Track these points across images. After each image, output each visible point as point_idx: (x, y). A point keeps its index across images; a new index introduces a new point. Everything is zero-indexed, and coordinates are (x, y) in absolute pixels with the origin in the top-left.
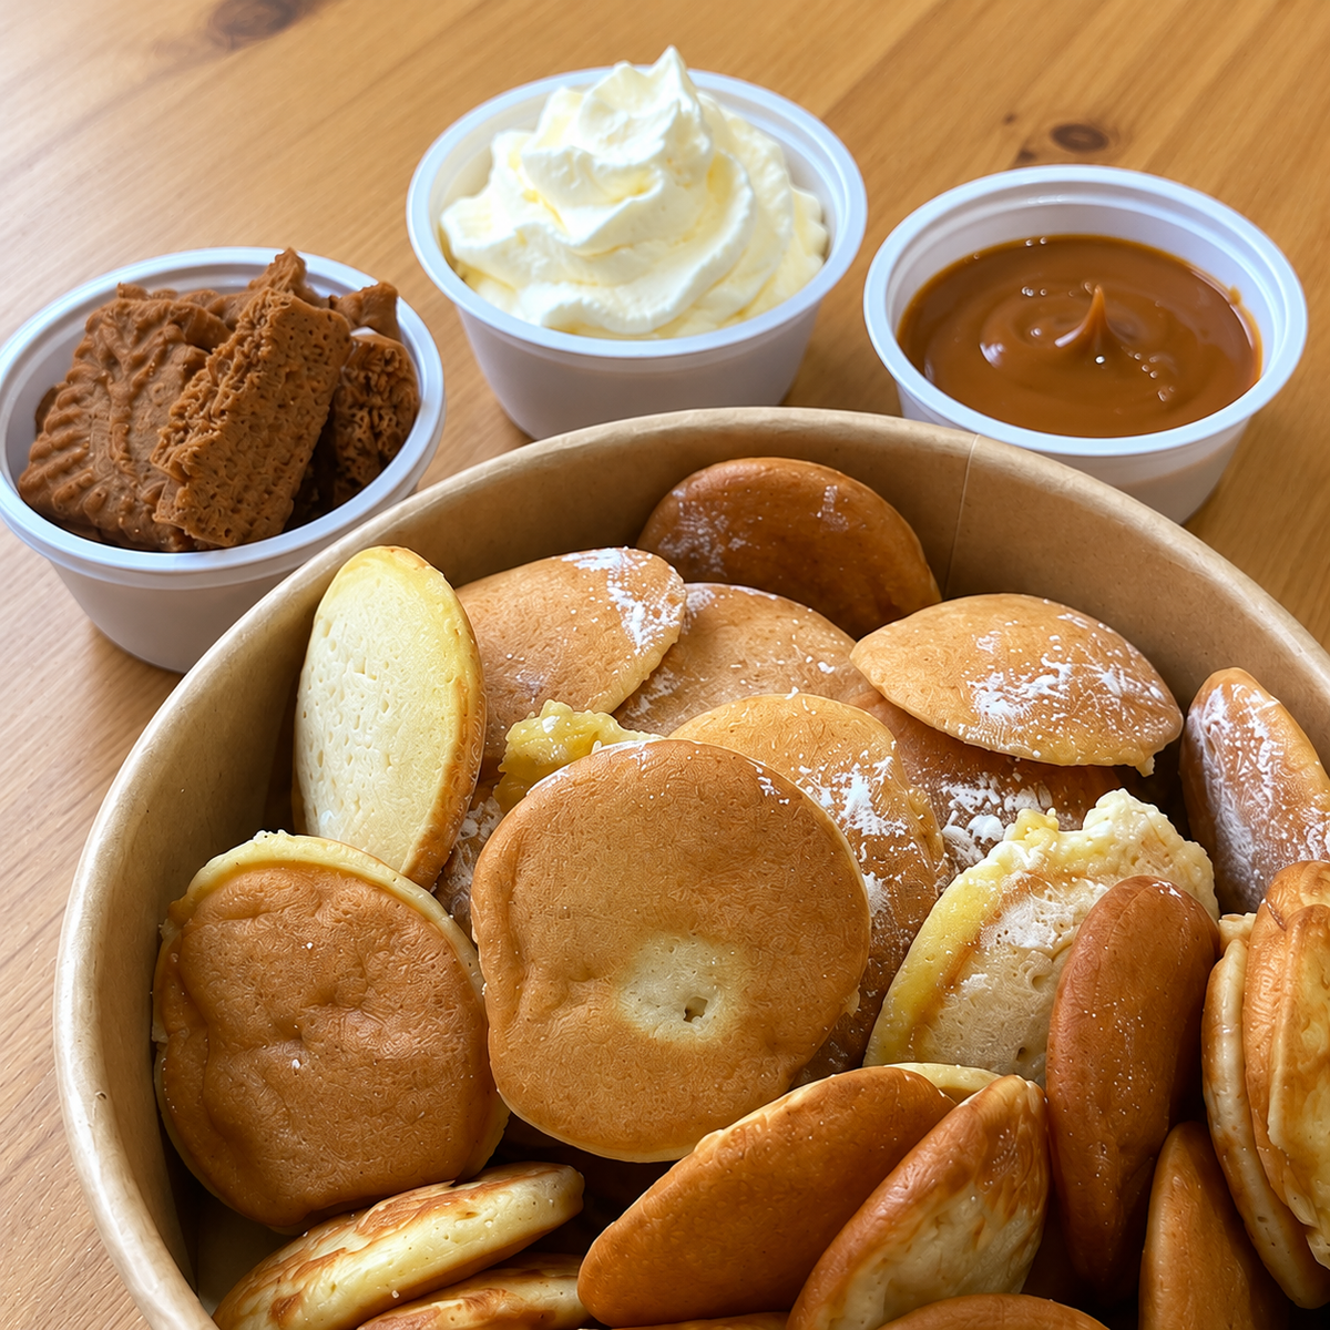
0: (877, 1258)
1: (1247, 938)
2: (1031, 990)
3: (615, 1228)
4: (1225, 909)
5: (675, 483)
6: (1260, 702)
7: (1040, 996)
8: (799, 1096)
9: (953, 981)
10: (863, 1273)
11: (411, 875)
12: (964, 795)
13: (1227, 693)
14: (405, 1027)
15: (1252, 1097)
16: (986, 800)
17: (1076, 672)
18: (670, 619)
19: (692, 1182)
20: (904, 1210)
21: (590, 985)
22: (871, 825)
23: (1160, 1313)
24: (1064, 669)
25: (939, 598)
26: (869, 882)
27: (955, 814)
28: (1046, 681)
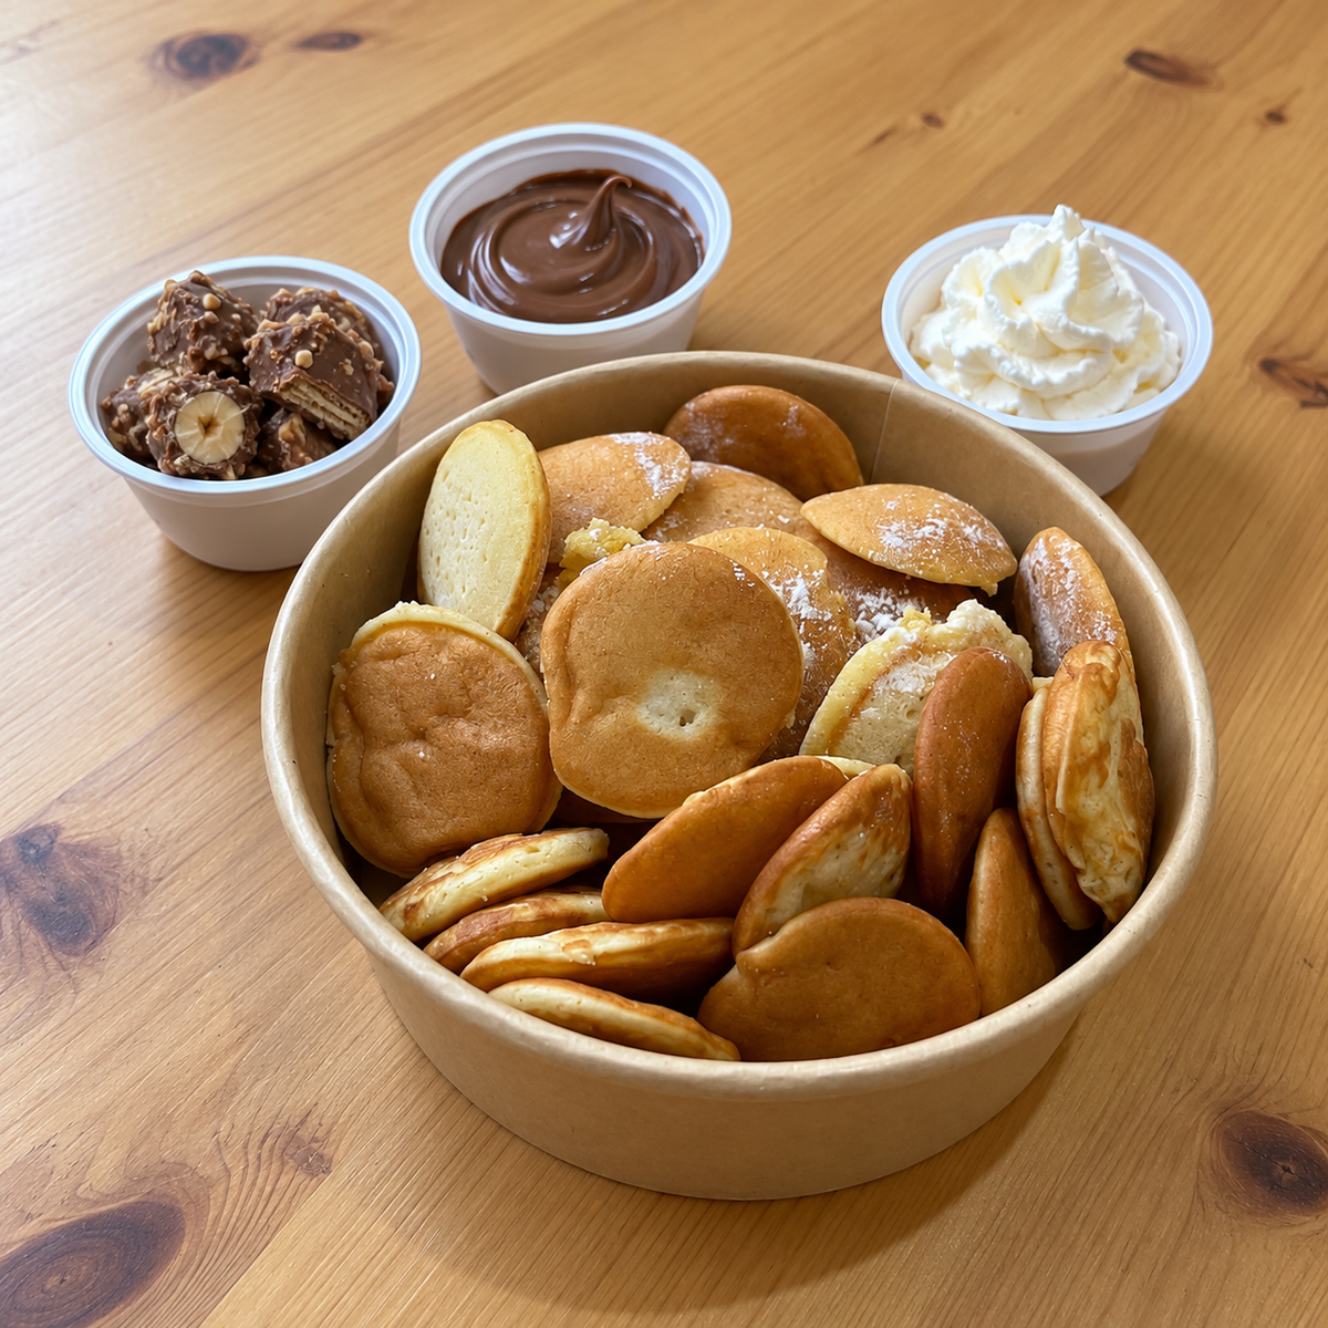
0: (799, 867)
1: (1048, 688)
2: (906, 720)
3: (629, 854)
4: (1037, 672)
5: (688, 400)
6: (1067, 545)
7: (912, 723)
8: (752, 773)
9: (855, 711)
10: (788, 879)
11: (499, 632)
12: (870, 601)
13: (1047, 539)
14: (495, 729)
15: (1046, 780)
16: (885, 604)
17: (950, 525)
18: (677, 478)
19: (680, 825)
20: (818, 838)
21: (618, 700)
22: (806, 611)
23: (979, 918)
24: (942, 523)
25: (861, 478)
26: (805, 648)
27: (863, 615)
28: (927, 530)
